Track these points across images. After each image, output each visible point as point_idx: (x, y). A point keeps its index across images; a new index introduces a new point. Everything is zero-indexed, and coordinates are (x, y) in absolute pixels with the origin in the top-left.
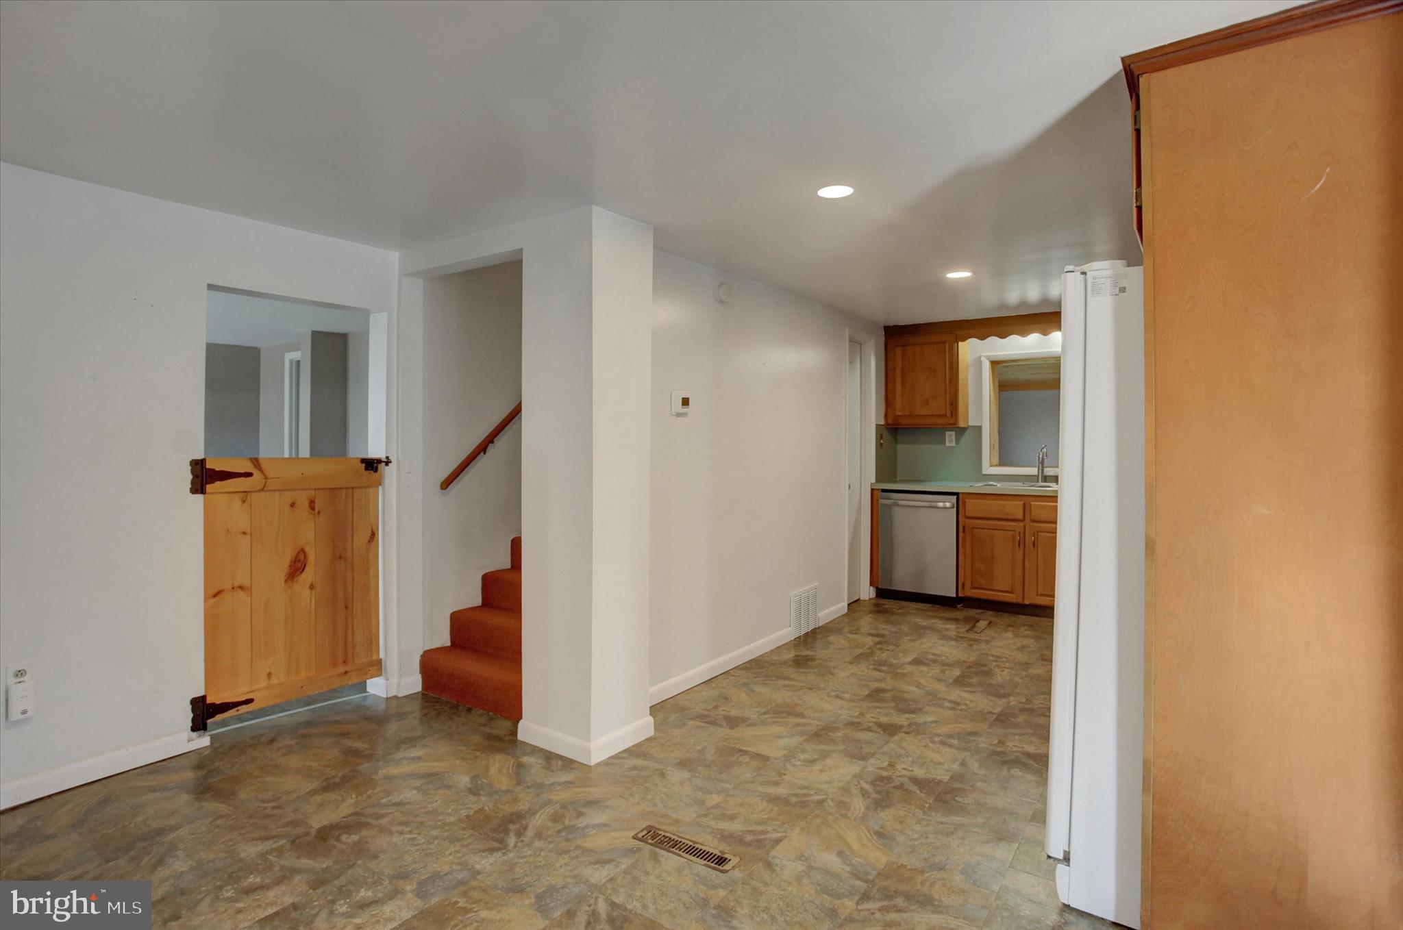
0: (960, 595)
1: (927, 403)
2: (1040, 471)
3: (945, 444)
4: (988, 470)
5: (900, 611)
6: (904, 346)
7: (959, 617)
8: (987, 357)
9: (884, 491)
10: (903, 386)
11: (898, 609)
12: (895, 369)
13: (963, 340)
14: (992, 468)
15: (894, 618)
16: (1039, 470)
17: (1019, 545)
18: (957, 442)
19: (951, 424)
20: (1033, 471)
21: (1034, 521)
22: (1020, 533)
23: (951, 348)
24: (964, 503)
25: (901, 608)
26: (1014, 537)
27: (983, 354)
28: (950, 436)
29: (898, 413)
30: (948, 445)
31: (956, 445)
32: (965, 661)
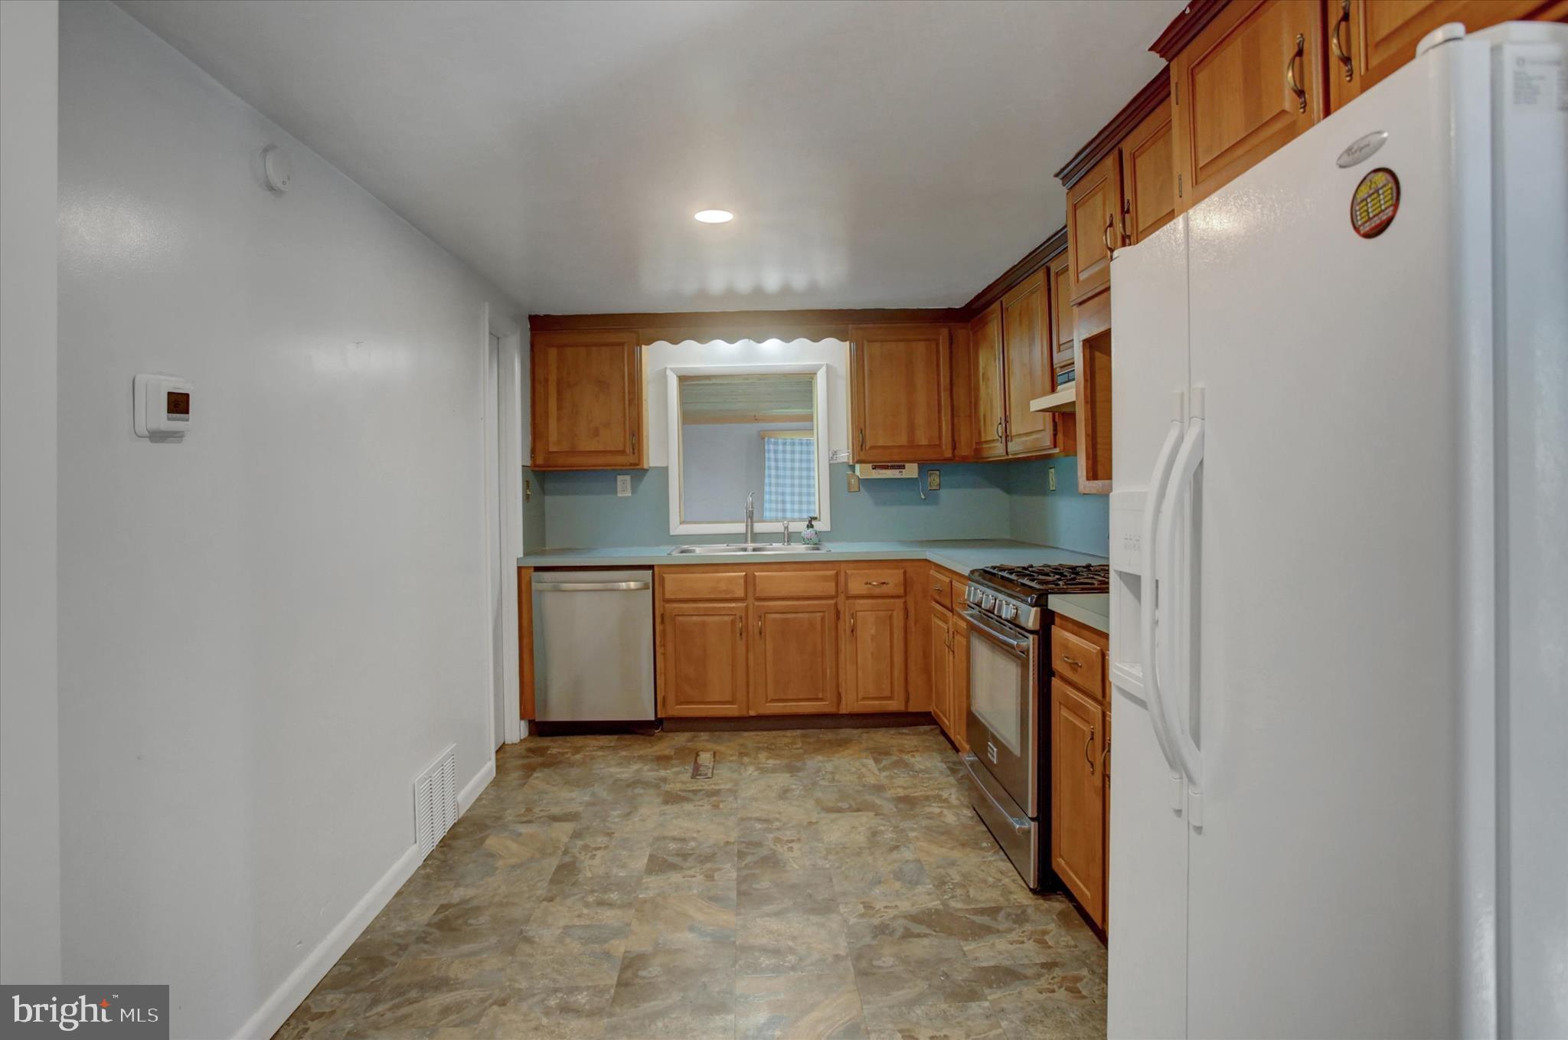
0: (659, 716)
1: (596, 433)
2: (749, 527)
3: (616, 493)
4: (677, 528)
5: (578, 757)
6: (561, 346)
7: (667, 752)
8: (673, 370)
9: (538, 569)
10: (559, 408)
11: (573, 755)
12: (547, 380)
13: (649, 342)
14: (681, 526)
15: (574, 772)
16: (747, 526)
17: (741, 634)
18: (634, 491)
19: (631, 465)
21: (759, 599)
22: (741, 618)
23: (632, 354)
24: (662, 580)
25: (577, 750)
26: (733, 622)
27: (668, 366)
28: (624, 482)
29: (553, 448)
30: (619, 495)
31: (630, 495)
32: (728, 843)
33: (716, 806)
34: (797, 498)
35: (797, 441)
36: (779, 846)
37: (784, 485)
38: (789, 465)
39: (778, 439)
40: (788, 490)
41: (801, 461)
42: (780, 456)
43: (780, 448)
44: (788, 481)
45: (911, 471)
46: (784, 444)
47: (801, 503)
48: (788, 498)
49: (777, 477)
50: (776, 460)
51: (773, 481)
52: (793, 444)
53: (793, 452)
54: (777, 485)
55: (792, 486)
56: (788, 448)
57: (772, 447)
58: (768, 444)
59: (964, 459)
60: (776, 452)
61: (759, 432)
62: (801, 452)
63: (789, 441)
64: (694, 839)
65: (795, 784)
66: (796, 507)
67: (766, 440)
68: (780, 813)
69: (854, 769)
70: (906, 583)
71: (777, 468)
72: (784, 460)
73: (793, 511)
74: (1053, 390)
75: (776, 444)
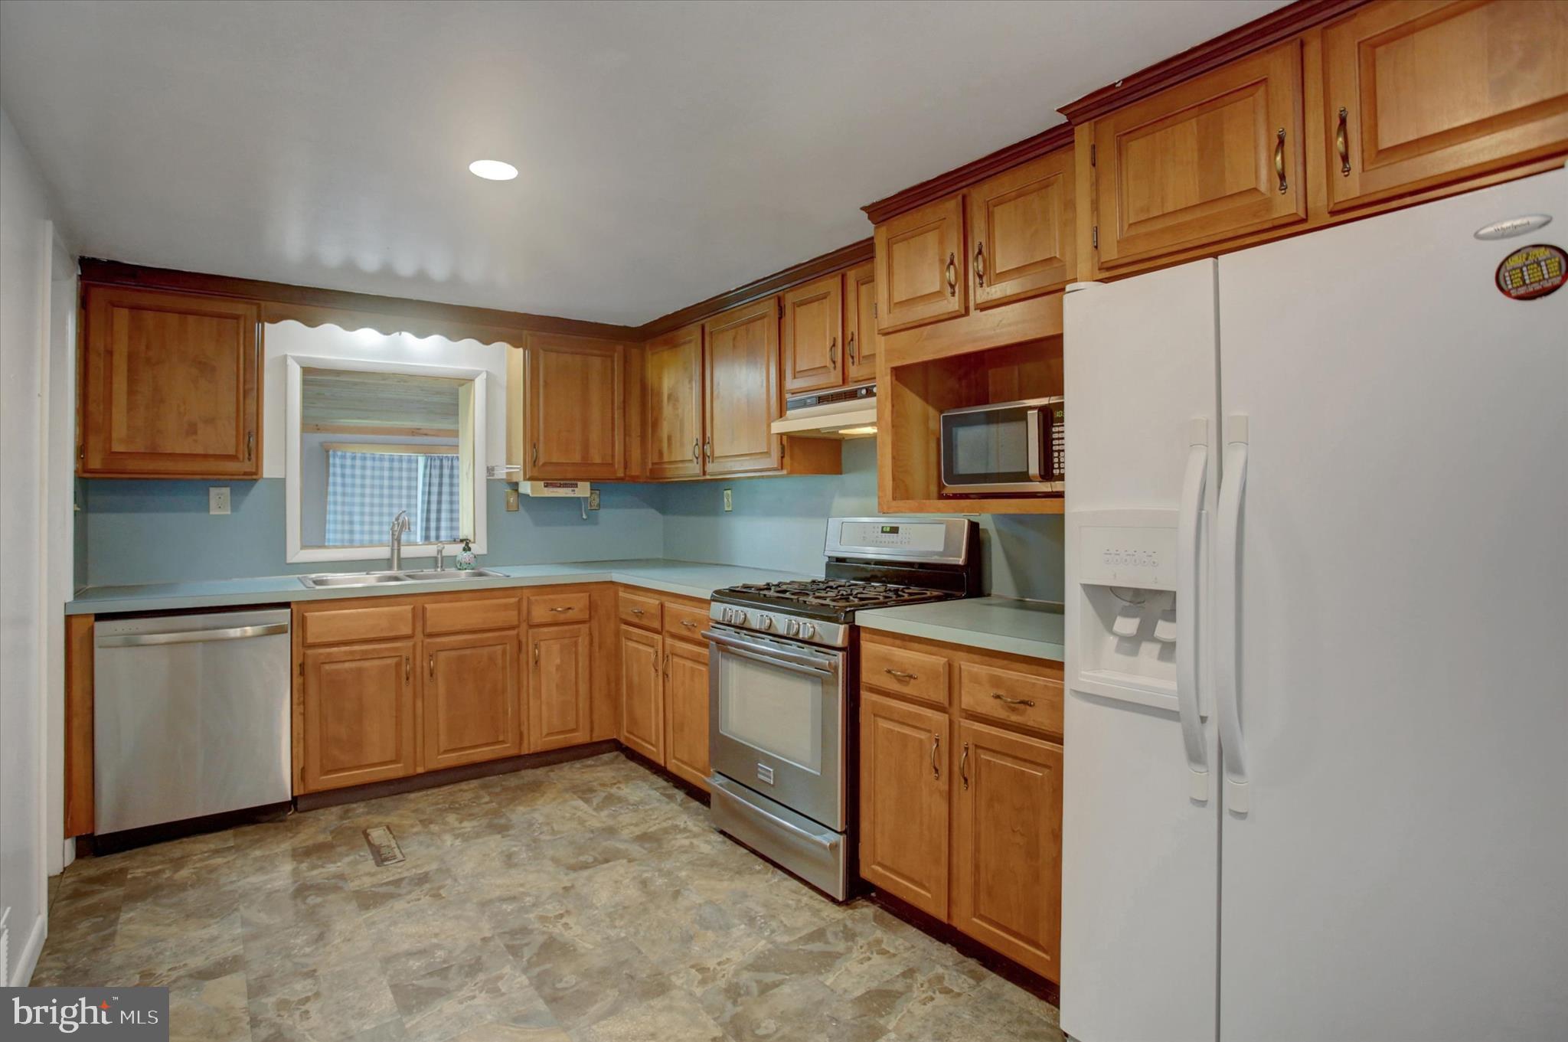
0: (295, 794)
1: (192, 430)
2: (396, 551)
3: (208, 510)
4: (296, 554)
5: (184, 873)
6: (135, 308)
7: (321, 838)
8: (297, 359)
9: (101, 617)
10: (131, 392)
11: (176, 871)
12: (110, 353)
13: (275, 319)
14: (303, 551)
15: (192, 896)
16: (392, 550)
17: (408, 679)
18: (235, 507)
19: (245, 474)
20: (384, 552)
21: (431, 635)
22: (408, 659)
23: (249, 334)
24: (304, 619)
25: (178, 863)
26: (398, 665)
27: (288, 354)
28: (219, 499)
29: (117, 447)
30: (211, 513)
31: (229, 513)
32: (484, 940)
33: (437, 896)
34: (367, 519)
35: (368, 455)
36: (551, 927)
37: (353, 504)
38: (358, 481)
39: (345, 452)
40: (357, 509)
41: (373, 477)
42: (348, 471)
43: (348, 462)
44: (357, 500)
45: (583, 490)
46: (354, 458)
47: (372, 523)
48: (357, 518)
49: (344, 494)
50: (343, 476)
51: (339, 499)
52: (364, 459)
53: (364, 468)
54: (343, 504)
55: (362, 505)
56: (358, 463)
57: (338, 461)
58: (334, 457)
59: (634, 479)
60: (343, 466)
61: (322, 444)
62: (373, 468)
63: (359, 455)
64: (438, 946)
65: (515, 846)
66: (367, 528)
67: (331, 453)
68: (522, 885)
69: (568, 815)
70: (592, 607)
71: (344, 485)
72: (353, 476)
73: (362, 532)
74: (781, 414)
75: (343, 457)
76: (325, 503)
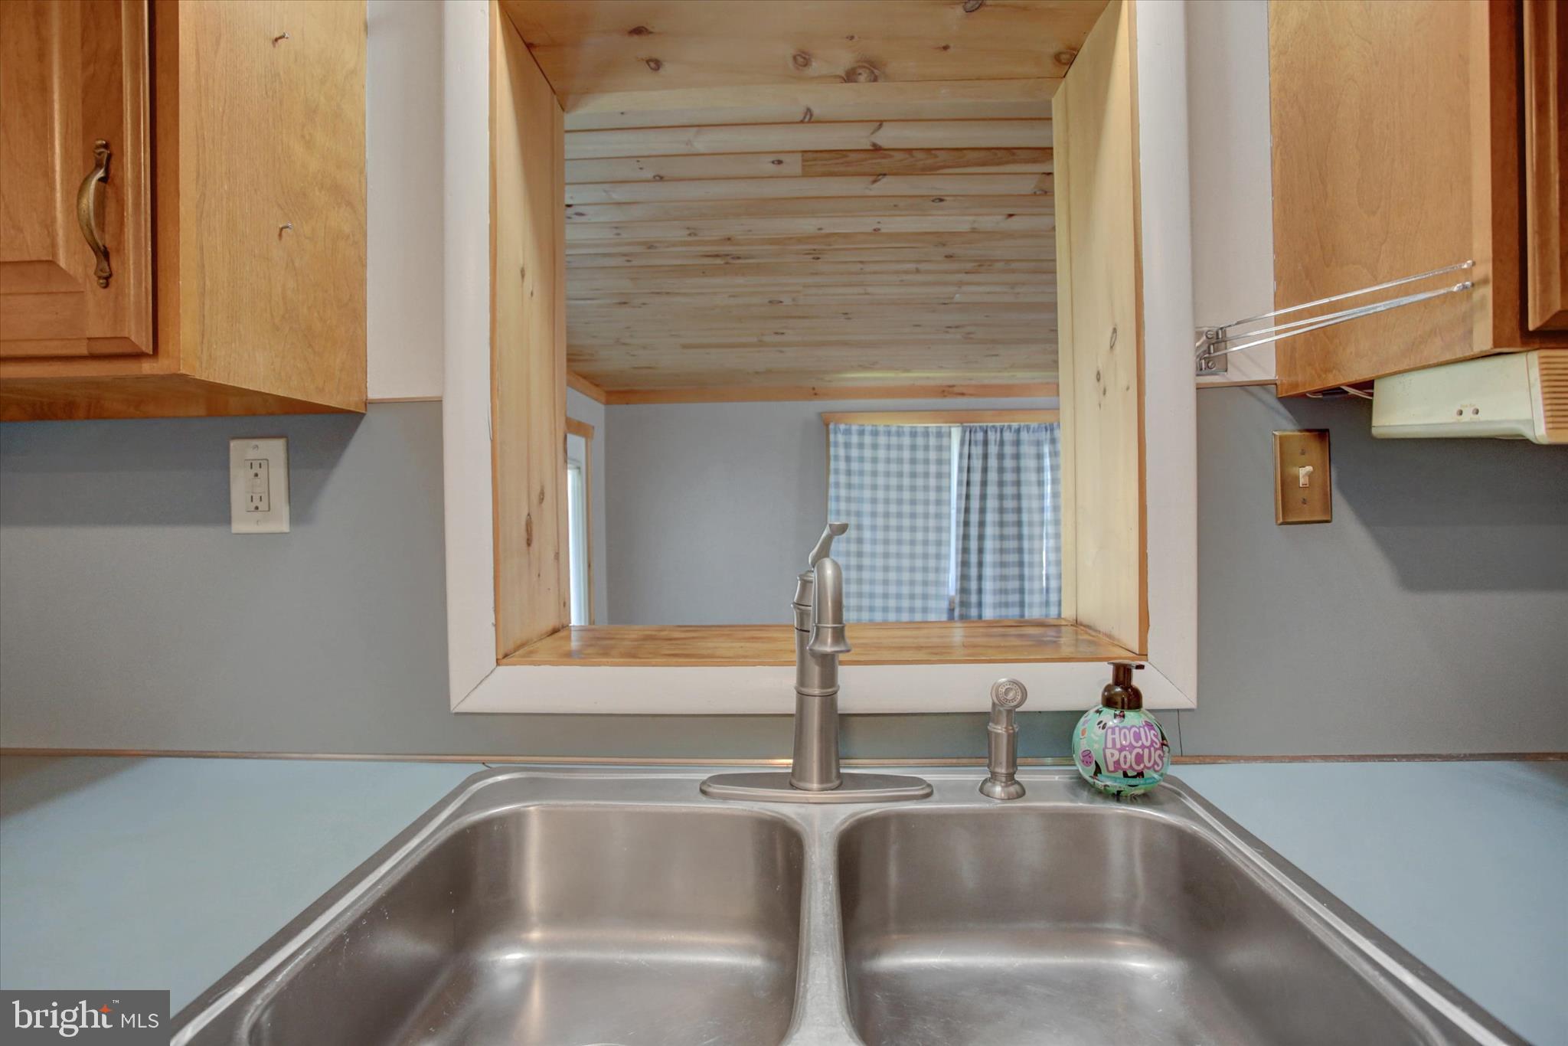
3: (225, 517)
18: (300, 505)
28: (254, 479)
30: (238, 527)
31: (285, 527)
34: (880, 521)
35: (881, 429)
37: (860, 500)
38: (868, 467)
39: (850, 425)
40: (867, 508)
41: (888, 461)
42: (854, 453)
43: (855, 439)
44: (867, 494)
46: (861, 433)
47: (887, 528)
48: (867, 521)
49: (849, 486)
50: (848, 459)
51: (843, 492)
52: (875, 433)
53: (875, 447)
54: (849, 500)
55: (874, 501)
56: (868, 439)
57: (841, 438)
58: (836, 433)
60: (847, 445)
61: (820, 414)
62: (888, 447)
63: (868, 428)
66: (880, 535)
67: (832, 426)
71: (849, 473)
72: (861, 459)
73: (874, 542)
75: (848, 432)
76: (826, 498)
